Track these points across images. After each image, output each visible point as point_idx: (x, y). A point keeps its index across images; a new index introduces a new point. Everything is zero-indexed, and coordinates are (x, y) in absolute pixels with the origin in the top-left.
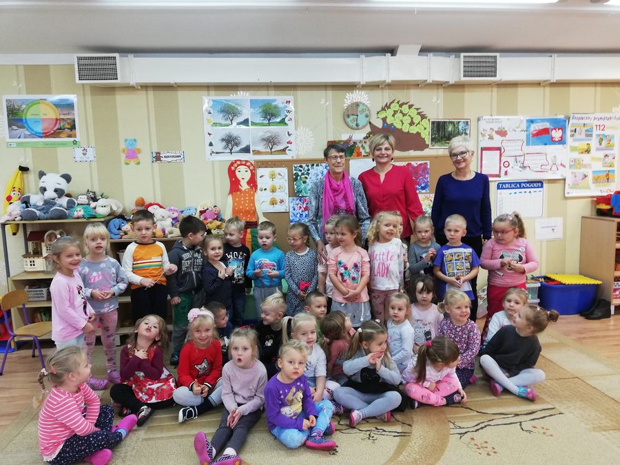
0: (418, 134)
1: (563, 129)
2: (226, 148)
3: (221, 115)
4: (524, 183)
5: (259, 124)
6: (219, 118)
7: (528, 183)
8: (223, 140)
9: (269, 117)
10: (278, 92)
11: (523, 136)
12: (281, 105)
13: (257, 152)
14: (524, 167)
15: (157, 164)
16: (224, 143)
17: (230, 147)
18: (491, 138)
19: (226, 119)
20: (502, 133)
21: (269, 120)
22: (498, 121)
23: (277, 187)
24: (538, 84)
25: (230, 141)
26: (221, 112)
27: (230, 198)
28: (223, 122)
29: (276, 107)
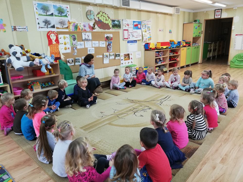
0: (108, 24)
1: (140, 25)
2: (45, 25)
3: (42, 11)
4: (133, 41)
5: (57, 16)
6: (41, 12)
7: (134, 41)
8: (44, 22)
9: (61, 13)
10: (63, 3)
11: (132, 26)
12: (65, 9)
13: (58, 28)
14: (133, 36)
15: (14, 32)
16: (44, 23)
17: (47, 25)
18: (126, 26)
19: (44, 13)
20: (128, 25)
21: (61, 14)
22: (127, 21)
23: (67, 43)
24: (135, 10)
25: (47, 23)
26: (42, 9)
27: (49, 47)
28: (43, 14)
29: (63, 9)
